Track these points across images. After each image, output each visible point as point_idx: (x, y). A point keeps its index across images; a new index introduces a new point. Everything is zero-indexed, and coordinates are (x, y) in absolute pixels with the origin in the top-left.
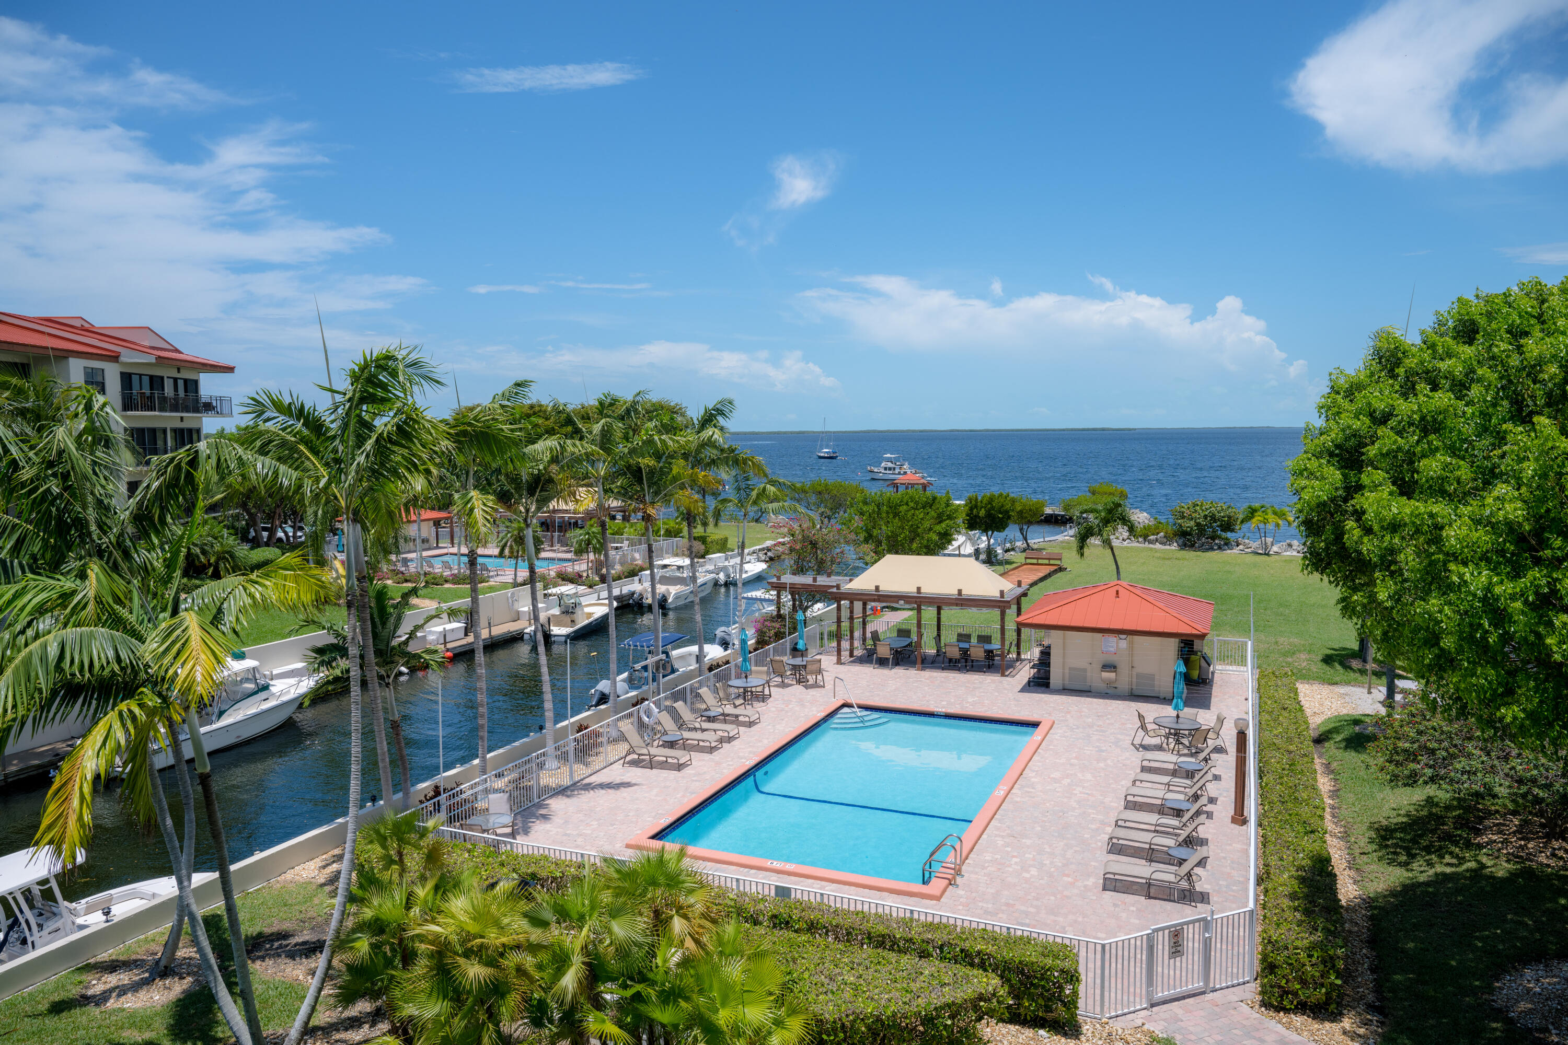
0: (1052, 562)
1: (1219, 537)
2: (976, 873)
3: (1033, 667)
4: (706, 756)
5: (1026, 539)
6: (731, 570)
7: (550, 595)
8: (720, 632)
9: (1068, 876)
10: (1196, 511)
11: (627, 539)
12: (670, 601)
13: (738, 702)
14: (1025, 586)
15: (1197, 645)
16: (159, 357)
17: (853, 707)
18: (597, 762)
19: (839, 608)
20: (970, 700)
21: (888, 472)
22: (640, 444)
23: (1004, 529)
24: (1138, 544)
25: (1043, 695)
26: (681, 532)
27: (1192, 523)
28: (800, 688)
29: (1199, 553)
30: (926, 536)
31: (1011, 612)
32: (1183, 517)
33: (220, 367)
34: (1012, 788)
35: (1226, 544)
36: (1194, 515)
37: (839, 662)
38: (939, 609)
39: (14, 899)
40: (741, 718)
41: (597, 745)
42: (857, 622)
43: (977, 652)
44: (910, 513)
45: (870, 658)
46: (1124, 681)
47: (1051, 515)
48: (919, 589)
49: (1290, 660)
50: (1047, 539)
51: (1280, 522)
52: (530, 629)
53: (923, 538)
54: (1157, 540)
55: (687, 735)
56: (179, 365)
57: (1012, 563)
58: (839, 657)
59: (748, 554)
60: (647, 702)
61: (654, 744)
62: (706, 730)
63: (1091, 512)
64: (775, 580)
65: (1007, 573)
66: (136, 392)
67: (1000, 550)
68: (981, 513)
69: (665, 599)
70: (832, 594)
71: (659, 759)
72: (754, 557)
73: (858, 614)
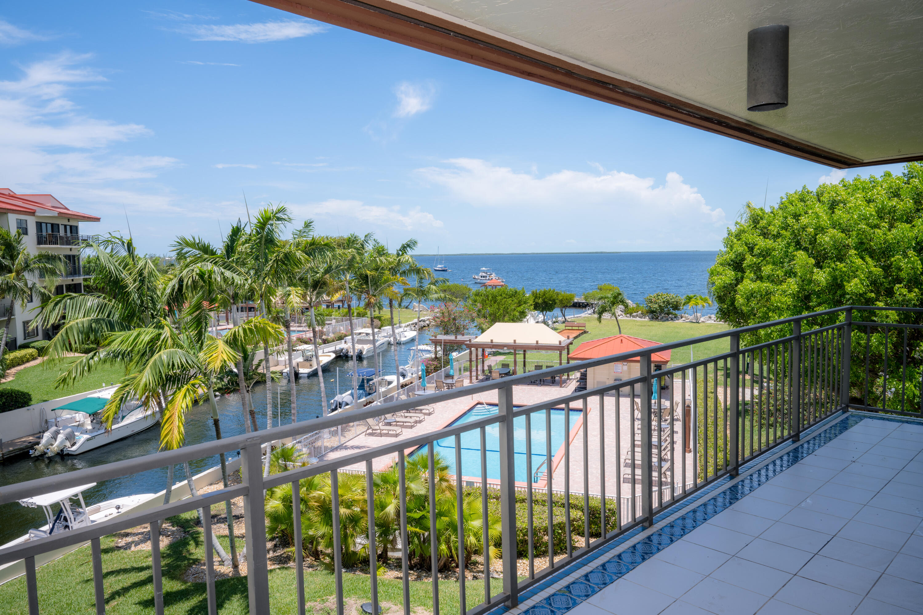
0: (580, 328)
1: (671, 313)
2: (560, 478)
3: (577, 382)
4: (409, 430)
5: (564, 316)
6: (397, 336)
7: (298, 350)
8: (400, 369)
10: (658, 299)
11: (334, 319)
12: (364, 353)
14: (571, 339)
16: (60, 213)
17: (483, 404)
18: (350, 435)
19: (471, 353)
21: (483, 278)
22: (369, 262)
23: (553, 310)
24: (627, 318)
26: (366, 314)
27: (656, 306)
29: (660, 322)
31: (565, 353)
32: (651, 302)
33: (92, 218)
34: (573, 440)
35: (675, 317)
36: (658, 301)
37: (471, 382)
38: (525, 351)
40: (423, 411)
42: (480, 361)
44: (503, 301)
45: (488, 379)
47: (576, 303)
48: (515, 341)
49: (711, 375)
50: (575, 316)
51: (705, 304)
52: (287, 370)
53: (511, 314)
54: (637, 316)
55: (398, 419)
56: (70, 217)
57: (557, 329)
58: (471, 379)
59: (405, 327)
60: (375, 402)
61: (380, 424)
62: (406, 417)
63: (606, 298)
64: (434, 338)
65: (559, 333)
66: (44, 233)
67: (550, 322)
68: (540, 301)
69: (361, 352)
70: (466, 345)
71: (384, 432)
72: (408, 328)
73: (480, 357)
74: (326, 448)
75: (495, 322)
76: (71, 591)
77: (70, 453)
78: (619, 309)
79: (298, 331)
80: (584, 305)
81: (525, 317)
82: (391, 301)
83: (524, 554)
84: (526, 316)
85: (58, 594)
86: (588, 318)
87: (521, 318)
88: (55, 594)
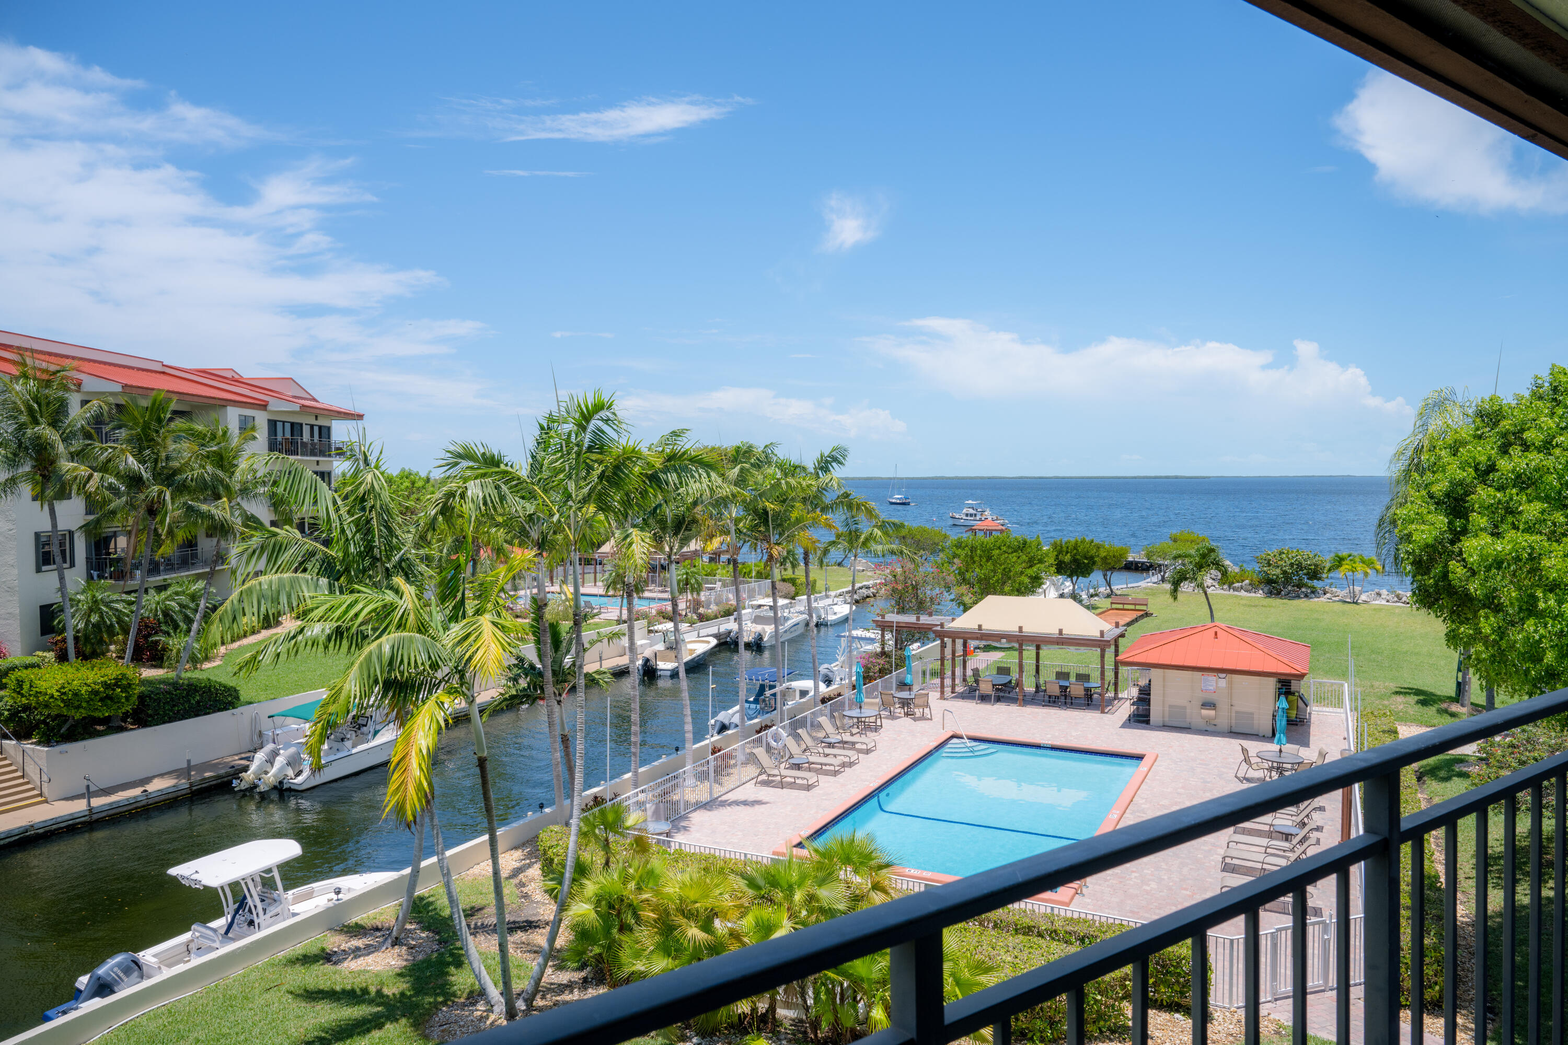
0: (1138, 607)
1: (1306, 586)
2: (1100, 885)
3: (1133, 704)
4: (831, 779)
5: (1110, 585)
6: (822, 611)
7: (656, 632)
8: (823, 669)
9: (1186, 889)
10: (1282, 559)
11: (720, 580)
12: (765, 639)
13: (855, 730)
14: (1121, 628)
15: (1294, 686)
16: (303, 406)
17: (962, 738)
18: (729, 782)
19: (943, 646)
20: (1074, 734)
21: (969, 518)
23: (1089, 574)
24: (1222, 592)
25: (1144, 731)
27: (1278, 571)
28: (908, 720)
29: (1285, 601)
30: (1018, 580)
31: (1110, 652)
32: (1269, 565)
33: (351, 414)
34: (1124, 812)
35: (1313, 592)
36: (1280, 563)
37: (942, 697)
38: (1038, 648)
39: (246, 883)
40: (857, 746)
41: (728, 766)
42: (959, 661)
43: (1077, 690)
44: (1003, 557)
45: (972, 693)
46: (1223, 718)
47: (1131, 563)
48: (1021, 628)
49: (1386, 702)
50: (1129, 585)
51: (1369, 571)
53: (1015, 581)
54: (1242, 588)
55: (812, 759)
56: (318, 413)
57: (1097, 608)
58: (942, 692)
59: (835, 596)
60: (774, 728)
61: (783, 766)
62: (828, 755)
63: (1186, 556)
64: (879, 618)
65: (1098, 615)
66: (279, 438)
67: (1084, 596)
68: (1067, 558)
69: (760, 638)
70: (935, 632)
71: (788, 779)
72: (841, 598)
73: (959, 652)
74: (687, 803)
75: (988, 594)
76: (242, 1037)
77: (293, 787)
78: (1209, 578)
79: (659, 599)
80: (1144, 567)
81: (1040, 585)
82: (806, 554)
83: (1030, 1035)
84: (1042, 583)
85: (222, 1041)
86: (1151, 589)
87: (1033, 587)
88: (218, 1040)
